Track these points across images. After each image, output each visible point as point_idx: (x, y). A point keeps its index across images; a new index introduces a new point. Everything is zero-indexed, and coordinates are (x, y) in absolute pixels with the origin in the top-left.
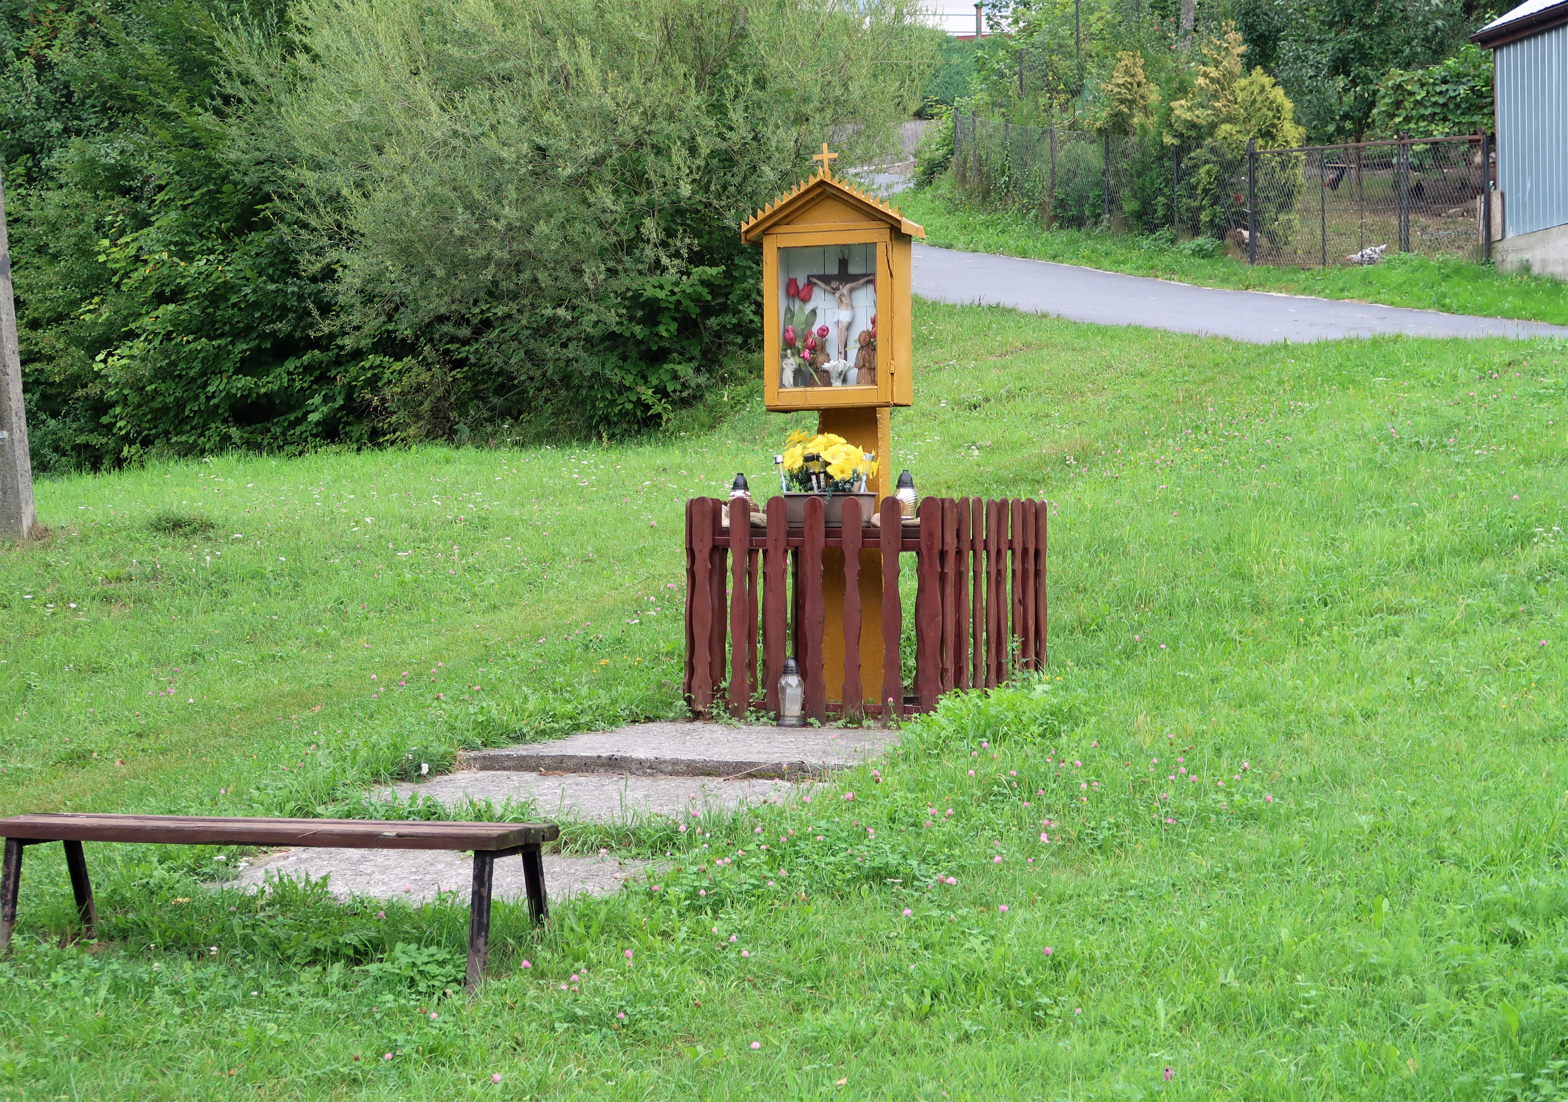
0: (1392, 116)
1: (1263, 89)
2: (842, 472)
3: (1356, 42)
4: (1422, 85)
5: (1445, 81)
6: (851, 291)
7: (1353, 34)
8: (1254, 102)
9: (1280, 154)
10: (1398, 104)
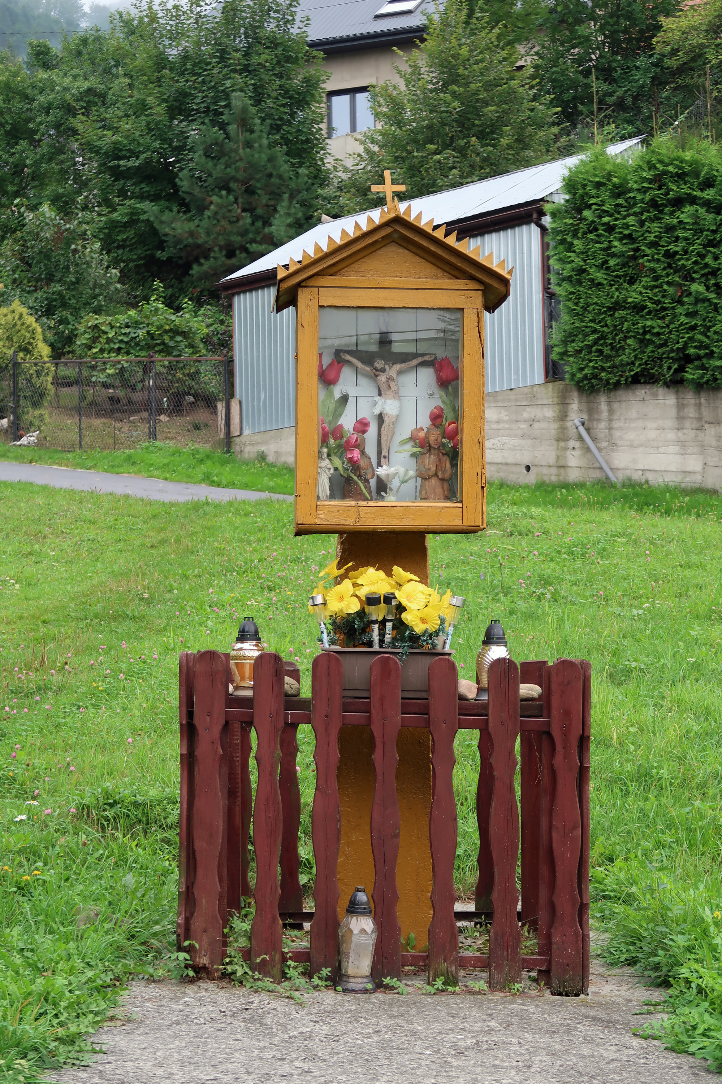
0: (90, 348)
1: (21, 316)
2: (423, 621)
3: (60, 293)
4: (112, 327)
5: (127, 326)
6: (400, 373)
7: (57, 287)
8: (15, 325)
9: (36, 364)
10: (95, 340)
